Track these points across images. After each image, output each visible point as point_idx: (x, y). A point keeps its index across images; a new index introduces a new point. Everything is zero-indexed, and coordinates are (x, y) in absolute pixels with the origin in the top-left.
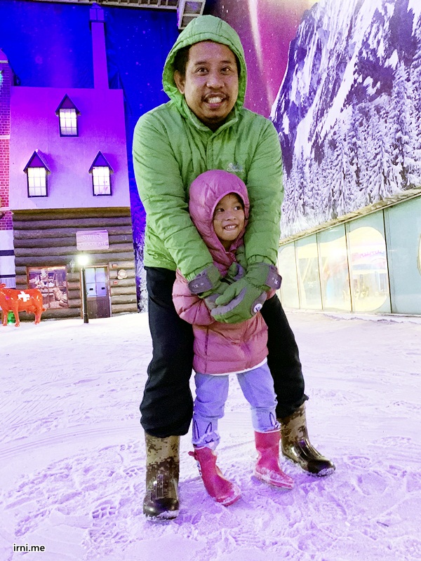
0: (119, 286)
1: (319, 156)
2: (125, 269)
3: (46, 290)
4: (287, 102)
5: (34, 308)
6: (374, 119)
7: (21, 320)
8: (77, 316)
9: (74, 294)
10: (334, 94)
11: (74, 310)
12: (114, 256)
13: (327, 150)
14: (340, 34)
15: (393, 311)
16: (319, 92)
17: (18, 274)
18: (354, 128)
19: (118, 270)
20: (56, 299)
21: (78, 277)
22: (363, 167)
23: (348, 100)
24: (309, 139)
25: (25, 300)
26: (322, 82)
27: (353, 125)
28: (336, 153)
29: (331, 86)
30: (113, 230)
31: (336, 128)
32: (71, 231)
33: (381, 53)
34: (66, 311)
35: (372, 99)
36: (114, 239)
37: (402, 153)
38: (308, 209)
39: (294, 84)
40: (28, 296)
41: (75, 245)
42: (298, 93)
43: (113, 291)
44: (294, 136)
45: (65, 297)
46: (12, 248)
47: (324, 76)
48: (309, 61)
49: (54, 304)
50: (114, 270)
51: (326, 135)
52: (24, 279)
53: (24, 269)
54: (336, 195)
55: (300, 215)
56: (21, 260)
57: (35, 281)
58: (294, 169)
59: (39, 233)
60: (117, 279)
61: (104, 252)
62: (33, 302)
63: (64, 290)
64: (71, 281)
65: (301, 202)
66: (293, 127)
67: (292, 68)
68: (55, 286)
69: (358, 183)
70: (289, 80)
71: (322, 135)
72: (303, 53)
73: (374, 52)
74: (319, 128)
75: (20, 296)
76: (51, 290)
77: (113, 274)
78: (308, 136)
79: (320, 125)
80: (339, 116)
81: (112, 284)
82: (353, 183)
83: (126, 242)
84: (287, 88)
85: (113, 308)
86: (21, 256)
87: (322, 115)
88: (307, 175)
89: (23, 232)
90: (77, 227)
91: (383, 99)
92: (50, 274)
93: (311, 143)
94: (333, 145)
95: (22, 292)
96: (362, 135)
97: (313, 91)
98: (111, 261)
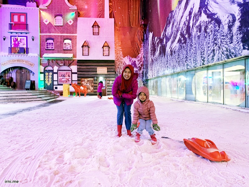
0: (110, 86)
1: (171, 54)
2: (112, 80)
3: (87, 86)
4: (165, 34)
5: (84, 92)
6: (183, 49)
7: (81, 95)
8: (96, 95)
9: (95, 88)
10: (176, 38)
11: (95, 93)
12: (108, 76)
13: (173, 53)
14: (178, 23)
15: (186, 99)
16: (172, 36)
17: (78, 80)
18: (179, 50)
19: (110, 81)
20: (90, 89)
21: (97, 82)
22: (180, 61)
23: (178, 42)
24: (170, 48)
25: (82, 89)
26: (173, 33)
27: (179, 49)
28: (175, 55)
29: (175, 36)
30: (109, 67)
31: (175, 48)
32: (95, 67)
33: (185, 33)
34: (93, 93)
35: (183, 44)
36: (109, 70)
37: (187, 60)
38: (168, 69)
39: (167, 30)
40: (83, 88)
41: (97, 72)
42: (168, 33)
43: (108, 87)
44: (166, 46)
45: (92, 88)
46: (77, 72)
47: (174, 32)
48: (171, 25)
49: (89, 91)
50: (108, 80)
51: (173, 49)
52: (80, 82)
53: (80, 79)
54: (174, 66)
55: (166, 69)
56: (79, 76)
57: (83, 83)
58: (166, 56)
59: (85, 67)
60: (109, 83)
61: (106, 75)
62: (84, 90)
63: (92, 86)
64: (94, 83)
65: (167, 66)
66: (166, 43)
67: (167, 25)
68: (89, 85)
69: (179, 65)
70: (166, 28)
71: (173, 48)
72: (170, 23)
73: (184, 32)
74: (172, 46)
75: (81, 88)
76: (88, 86)
77: (108, 82)
78: (169, 47)
79: (172, 45)
80: (176, 45)
81: (107, 85)
82: (178, 64)
83: (112, 71)
84: (165, 31)
85: (107, 93)
86: (79, 75)
87: (173, 43)
88: (169, 58)
89: (80, 67)
90: (97, 66)
91: (184, 45)
92: (88, 81)
93: (170, 50)
94: (175, 52)
95: (81, 87)
96: (180, 52)
97: (171, 35)
98: (107, 77)
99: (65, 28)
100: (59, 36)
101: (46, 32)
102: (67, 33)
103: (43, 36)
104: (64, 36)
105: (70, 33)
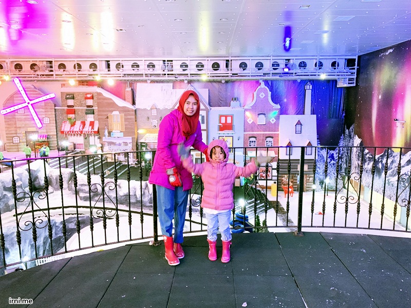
12: (309, 173)
17: (278, 176)
19: (310, 177)
30: (310, 164)
46: (276, 168)
99: (267, 126)
100: (261, 134)
101: (249, 131)
102: (269, 131)
103: (246, 135)
104: (266, 134)
105: (272, 131)
